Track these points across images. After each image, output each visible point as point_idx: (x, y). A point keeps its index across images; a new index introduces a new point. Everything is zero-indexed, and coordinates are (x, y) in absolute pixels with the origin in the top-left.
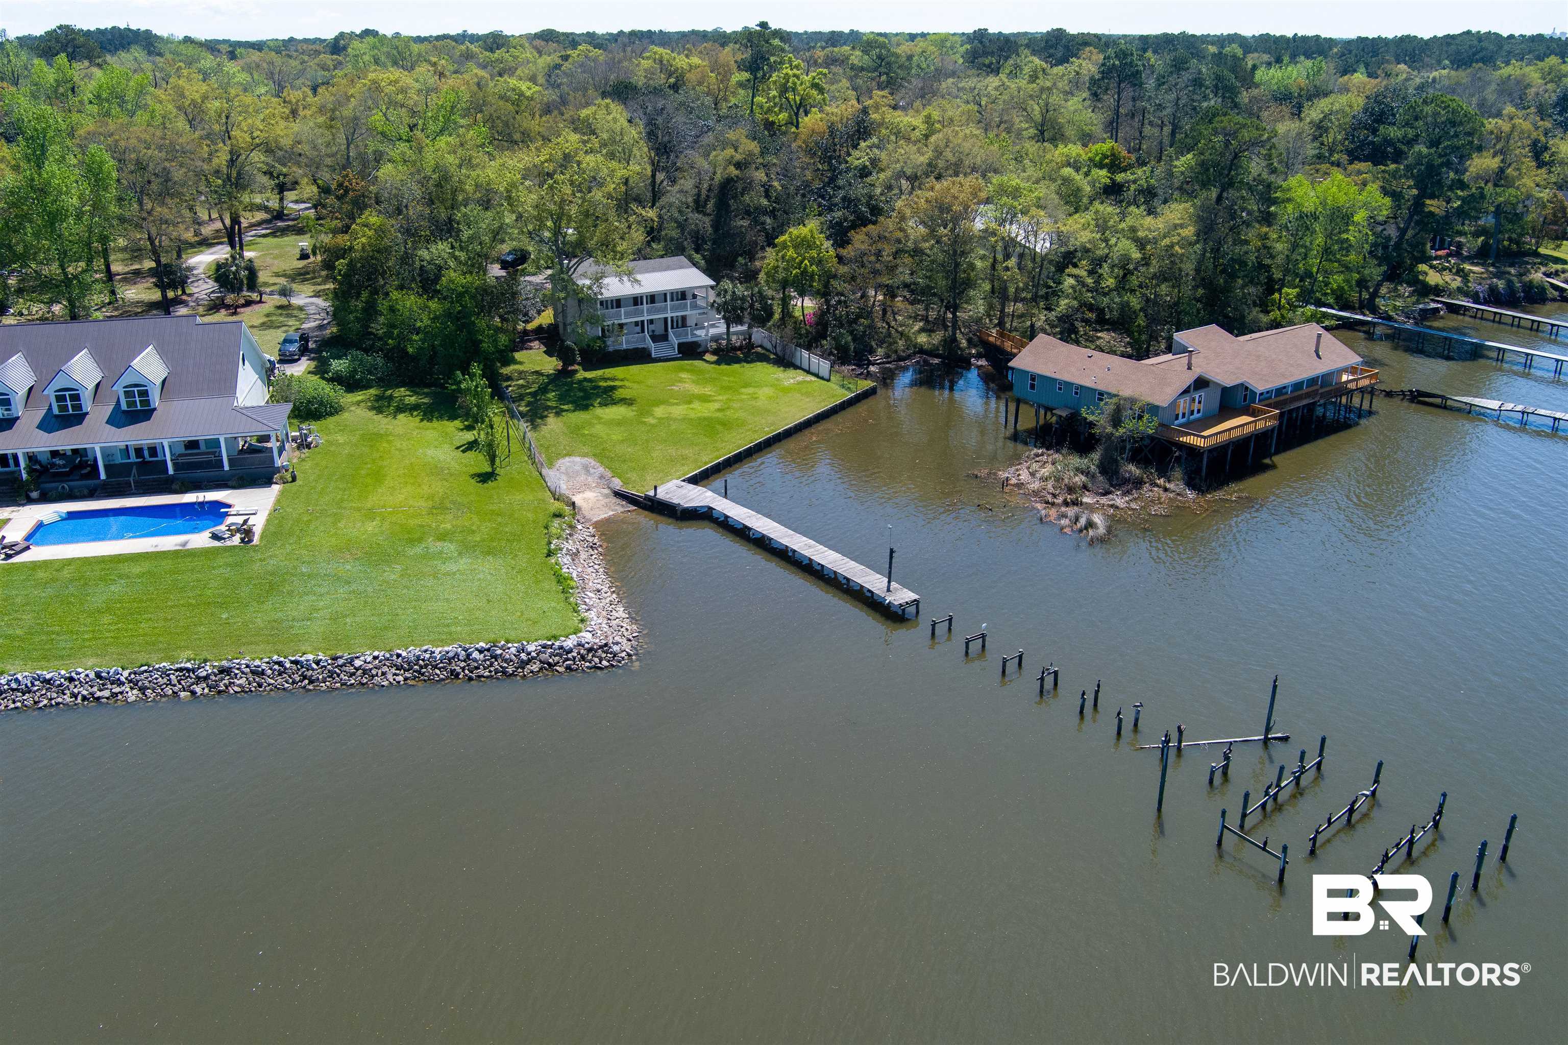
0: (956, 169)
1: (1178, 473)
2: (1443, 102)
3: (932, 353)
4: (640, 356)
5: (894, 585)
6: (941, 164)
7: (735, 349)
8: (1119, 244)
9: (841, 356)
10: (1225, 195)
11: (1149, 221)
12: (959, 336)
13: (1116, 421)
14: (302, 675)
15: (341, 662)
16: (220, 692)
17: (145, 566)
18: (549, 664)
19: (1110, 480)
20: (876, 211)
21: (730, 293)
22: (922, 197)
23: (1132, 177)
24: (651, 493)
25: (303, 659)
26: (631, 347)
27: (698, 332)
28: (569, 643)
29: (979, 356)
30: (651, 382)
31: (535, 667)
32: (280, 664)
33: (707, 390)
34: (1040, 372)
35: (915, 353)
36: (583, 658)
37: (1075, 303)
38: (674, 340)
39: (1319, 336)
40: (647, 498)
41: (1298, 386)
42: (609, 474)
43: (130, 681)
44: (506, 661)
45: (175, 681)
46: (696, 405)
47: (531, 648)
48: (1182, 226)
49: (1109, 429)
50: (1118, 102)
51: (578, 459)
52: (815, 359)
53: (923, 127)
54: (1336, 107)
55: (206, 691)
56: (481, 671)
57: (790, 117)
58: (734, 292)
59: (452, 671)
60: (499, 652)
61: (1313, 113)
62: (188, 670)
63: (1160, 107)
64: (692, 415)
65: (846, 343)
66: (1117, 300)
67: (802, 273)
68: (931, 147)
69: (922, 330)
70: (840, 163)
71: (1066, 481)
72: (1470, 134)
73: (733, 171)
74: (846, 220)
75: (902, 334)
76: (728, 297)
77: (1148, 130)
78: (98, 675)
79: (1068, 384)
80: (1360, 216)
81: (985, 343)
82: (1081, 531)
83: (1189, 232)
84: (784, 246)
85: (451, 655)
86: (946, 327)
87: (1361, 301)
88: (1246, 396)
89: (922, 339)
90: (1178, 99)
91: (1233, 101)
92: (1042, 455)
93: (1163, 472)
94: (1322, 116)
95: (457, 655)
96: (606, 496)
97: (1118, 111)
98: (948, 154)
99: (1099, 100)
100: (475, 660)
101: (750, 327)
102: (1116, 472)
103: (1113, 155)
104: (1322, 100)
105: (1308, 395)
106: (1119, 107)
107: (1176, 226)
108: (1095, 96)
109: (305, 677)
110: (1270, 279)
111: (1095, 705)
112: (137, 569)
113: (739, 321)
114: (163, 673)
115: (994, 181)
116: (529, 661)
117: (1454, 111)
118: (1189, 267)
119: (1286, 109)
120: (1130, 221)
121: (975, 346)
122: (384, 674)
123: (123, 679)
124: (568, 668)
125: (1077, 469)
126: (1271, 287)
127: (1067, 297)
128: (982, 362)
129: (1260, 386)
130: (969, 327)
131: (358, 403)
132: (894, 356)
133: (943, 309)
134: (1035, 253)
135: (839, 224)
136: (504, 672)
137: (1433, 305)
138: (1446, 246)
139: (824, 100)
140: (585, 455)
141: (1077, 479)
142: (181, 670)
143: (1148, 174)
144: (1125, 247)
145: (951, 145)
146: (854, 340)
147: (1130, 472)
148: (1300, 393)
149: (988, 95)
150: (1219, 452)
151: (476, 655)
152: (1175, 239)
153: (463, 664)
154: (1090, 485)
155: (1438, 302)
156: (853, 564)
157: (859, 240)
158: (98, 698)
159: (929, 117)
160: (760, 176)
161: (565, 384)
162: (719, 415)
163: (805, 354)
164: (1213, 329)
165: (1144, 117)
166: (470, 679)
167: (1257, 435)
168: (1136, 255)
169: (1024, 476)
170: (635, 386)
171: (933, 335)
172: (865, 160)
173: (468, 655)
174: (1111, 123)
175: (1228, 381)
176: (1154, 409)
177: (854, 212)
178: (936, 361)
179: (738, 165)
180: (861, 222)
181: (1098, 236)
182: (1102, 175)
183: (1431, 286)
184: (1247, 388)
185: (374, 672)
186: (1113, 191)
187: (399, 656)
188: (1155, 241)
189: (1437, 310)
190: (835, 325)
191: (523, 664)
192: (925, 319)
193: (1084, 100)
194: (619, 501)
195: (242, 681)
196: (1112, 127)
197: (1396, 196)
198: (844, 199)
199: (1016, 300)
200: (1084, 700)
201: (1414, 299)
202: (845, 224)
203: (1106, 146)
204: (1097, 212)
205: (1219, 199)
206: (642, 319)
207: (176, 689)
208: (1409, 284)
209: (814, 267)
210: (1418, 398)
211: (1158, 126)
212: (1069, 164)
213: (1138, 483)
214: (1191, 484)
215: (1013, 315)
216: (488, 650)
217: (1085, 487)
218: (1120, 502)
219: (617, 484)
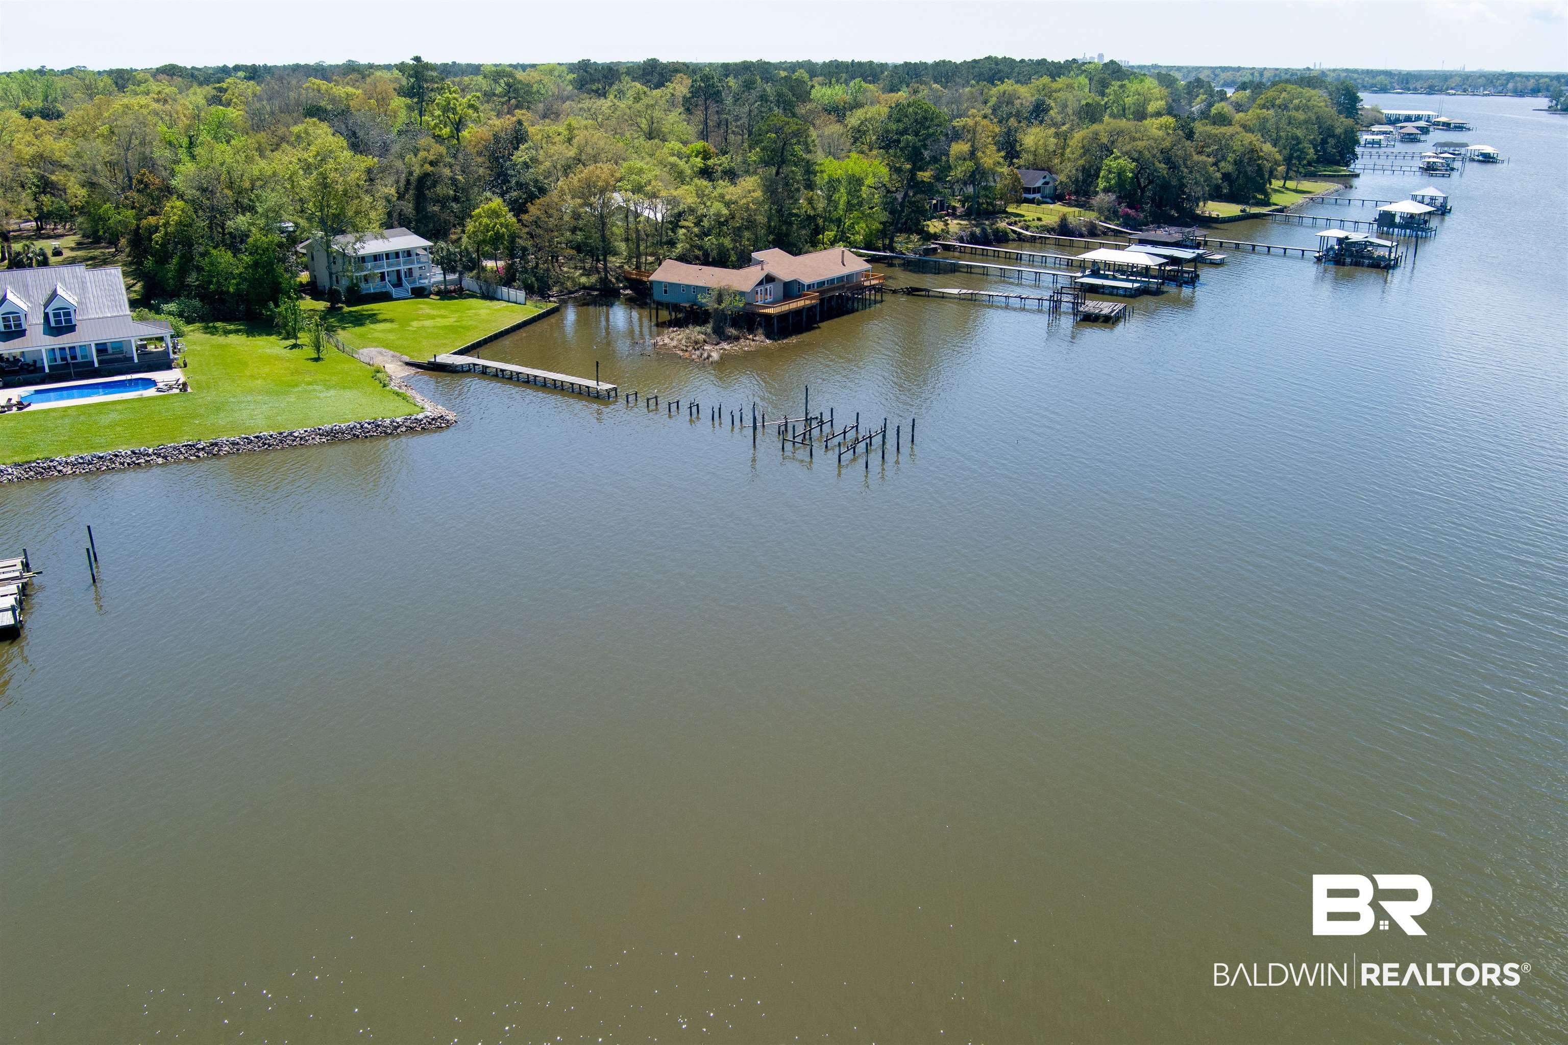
0: (595, 159)
1: (760, 331)
2: (919, 105)
3: (592, 288)
4: (385, 297)
5: (600, 383)
6: (583, 157)
7: (451, 292)
8: (714, 206)
9: (530, 290)
10: (781, 170)
11: (732, 189)
12: (610, 277)
13: (720, 300)
14: (263, 442)
15: (285, 434)
16: (214, 455)
17: (126, 405)
18: (411, 427)
19: (720, 337)
20: (543, 191)
21: (445, 250)
22: (574, 180)
23: (718, 162)
24: (433, 360)
25: (261, 434)
26: (377, 291)
27: (422, 281)
28: (420, 416)
29: (625, 288)
30: (399, 310)
31: (404, 429)
32: (247, 438)
33: (442, 312)
34: (669, 281)
35: (580, 289)
36: (430, 423)
37: (688, 246)
38: (407, 286)
39: (843, 252)
40: (430, 363)
41: (831, 281)
42: (398, 354)
43: (155, 454)
44: (385, 427)
45: (184, 452)
46: (438, 320)
47: (398, 420)
48: (754, 191)
49: (716, 306)
50: (706, 115)
51: (372, 349)
52: (512, 292)
53: (566, 133)
54: (869, 115)
55: (206, 455)
56: (371, 433)
57: (452, 131)
58: (448, 249)
59: (354, 435)
60: (380, 423)
61: (853, 120)
62: (190, 446)
63: (737, 118)
64: (438, 325)
65: (531, 282)
66: (716, 243)
67: (495, 234)
68: (575, 145)
69: (582, 275)
70: (505, 162)
71: (693, 338)
72: (938, 125)
73: (427, 167)
74: (520, 198)
75: (568, 277)
76: (445, 253)
77: (732, 137)
78: (133, 452)
79: (688, 286)
80: (869, 181)
81: (627, 279)
82: (705, 360)
83: (758, 194)
84: (480, 216)
85: (351, 426)
86: (599, 273)
87: (884, 245)
88: (799, 288)
89: (583, 280)
90: (750, 111)
91: (792, 112)
92: (676, 331)
93: (751, 330)
94: (859, 122)
95: (355, 426)
96: (401, 366)
97: (707, 123)
98: (589, 150)
99: (691, 114)
100: (367, 428)
101: (461, 274)
102: (723, 333)
103: (705, 151)
104: (859, 111)
105: (838, 288)
106: (707, 119)
107: (749, 192)
108: (688, 110)
109: (265, 444)
110: (817, 225)
111: (720, 417)
112: (119, 407)
113: (453, 271)
114: (174, 448)
115: (624, 165)
116: (399, 427)
117: (926, 111)
118: (761, 219)
119: (833, 117)
120: (719, 191)
121: (621, 282)
122: (313, 439)
123: (150, 452)
124: (423, 428)
125: (699, 332)
126: (817, 231)
127: (682, 242)
128: (628, 292)
129: (806, 281)
130: (615, 271)
131: (193, 331)
132: (566, 291)
133: (594, 262)
134: (657, 223)
135: (516, 201)
136: (386, 433)
137: (933, 246)
138: (945, 209)
139: (479, 117)
140: (376, 347)
141: (699, 337)
142: (186, 446)
143: (729, 160)
144: (718, 207)
145: (590, 143)
146: (537, 280)
147: (731, 332)
148: (833, 286)
149: (603, 114)
150: (783, 317)
151: (366, 425)
152: (750, 199)
153: (360, 431)
154: (708, 340)
155: (936, 244)
156: (574, 378)
157: (534, 210)
158: (138, 464)
159: (570, 125)
160: (447, 172)
161: (339, 314)
162: (458, 324)
163: (505, 289)
164: (777, 250)
165: (727, 127)
166: (366, 437)
167: (808, 308)
168: (725, 211)
169: (667, 341)
170: (390, 313)
171: (591, 277)
172: (526, 158)
173: (362, 427)
174: (702, 132)
175: (788, 279)
176: (742, 294)
177: (526, 192)
178: (596, 293)
179: (432, 164)
180: (532, 198)
181: (699, 200)
182: (698, 161)
183: (931, 234)
184: (799, 283)
185: (307, 438)
186: (706, 173)
187: (319, 429)
188: (735, 203)
189: (935, 249)
190: (522, 272)
191: (396, 428)
192: (584, 269)
193: (680, 114)
194: (410, 368)
195: (227, 448)
196: (704, 135)
197: (898, 170)
198: (517, 183)
199: (646, 255)
200: (713, 412)
201: (920, 243)
202: (520, 201)
203: (700, 145)
204: (696, 185)
205: (777, 173)
206: (382, 271)
207: (186, 455)
208: (918, 234)
209: (504, 229)
210: (912, 292)
211: (740, 134)
212: (673, 155)
213: (737, 339)
214: (768, 337)
215: (646, 263)
216: (373, 423)
217: (705, 341)
218: (727, 347)
219: (407, 359)
